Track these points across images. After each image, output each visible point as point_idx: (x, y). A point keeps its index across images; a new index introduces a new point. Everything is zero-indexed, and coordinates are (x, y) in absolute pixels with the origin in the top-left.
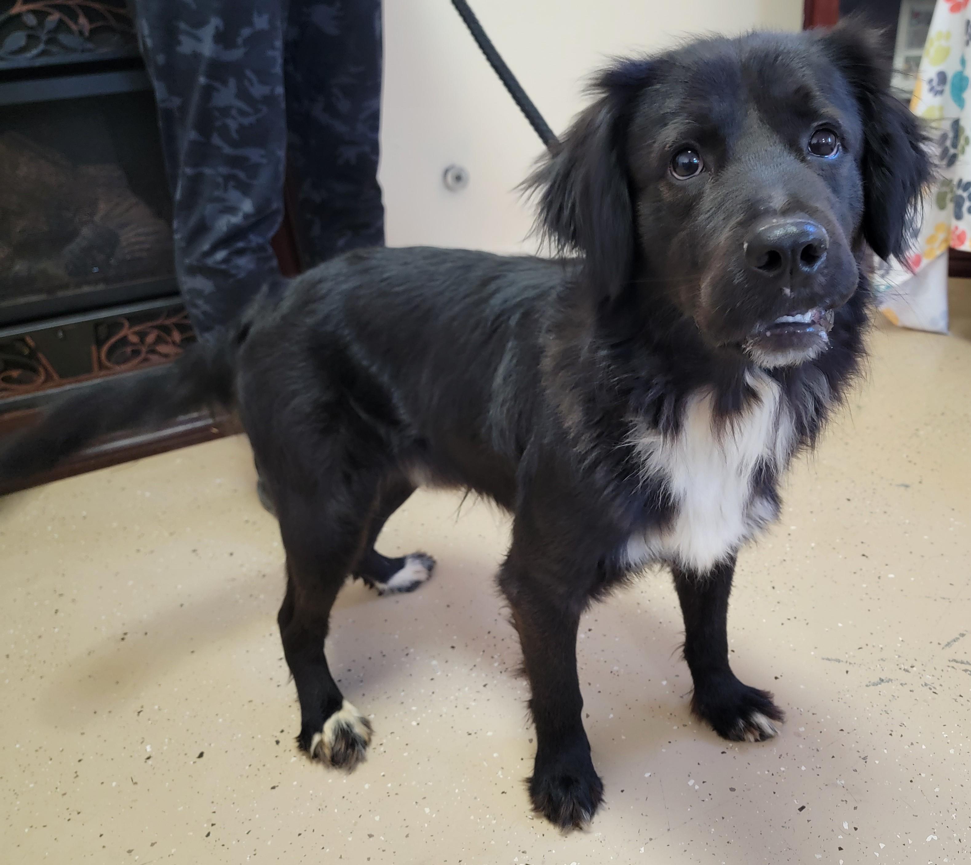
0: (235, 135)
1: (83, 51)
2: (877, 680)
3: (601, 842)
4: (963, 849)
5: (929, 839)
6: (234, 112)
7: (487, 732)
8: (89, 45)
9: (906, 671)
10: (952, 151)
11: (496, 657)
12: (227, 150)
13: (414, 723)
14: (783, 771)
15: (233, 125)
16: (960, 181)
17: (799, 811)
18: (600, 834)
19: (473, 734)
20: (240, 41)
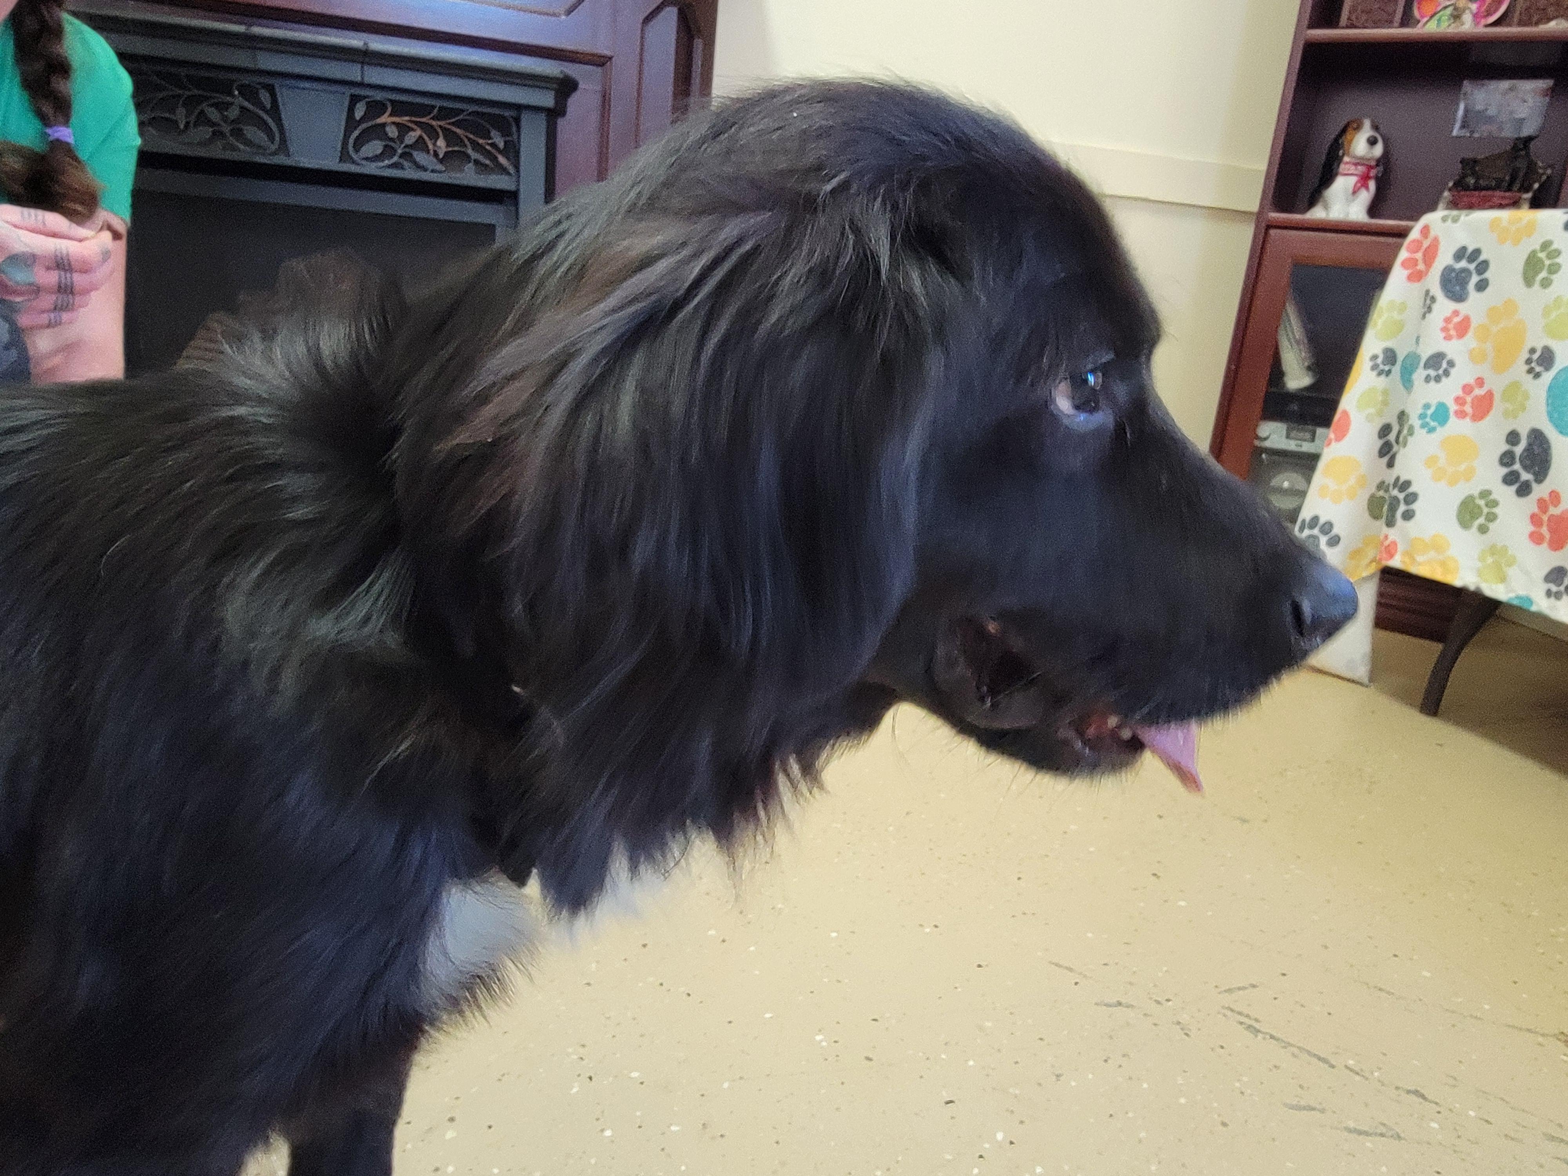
1: (433, 171)
2: (1115, 1001)
8: (440, 167)
9: (1158, 1002)
16: (1398, 479)
17: (944, 1104)
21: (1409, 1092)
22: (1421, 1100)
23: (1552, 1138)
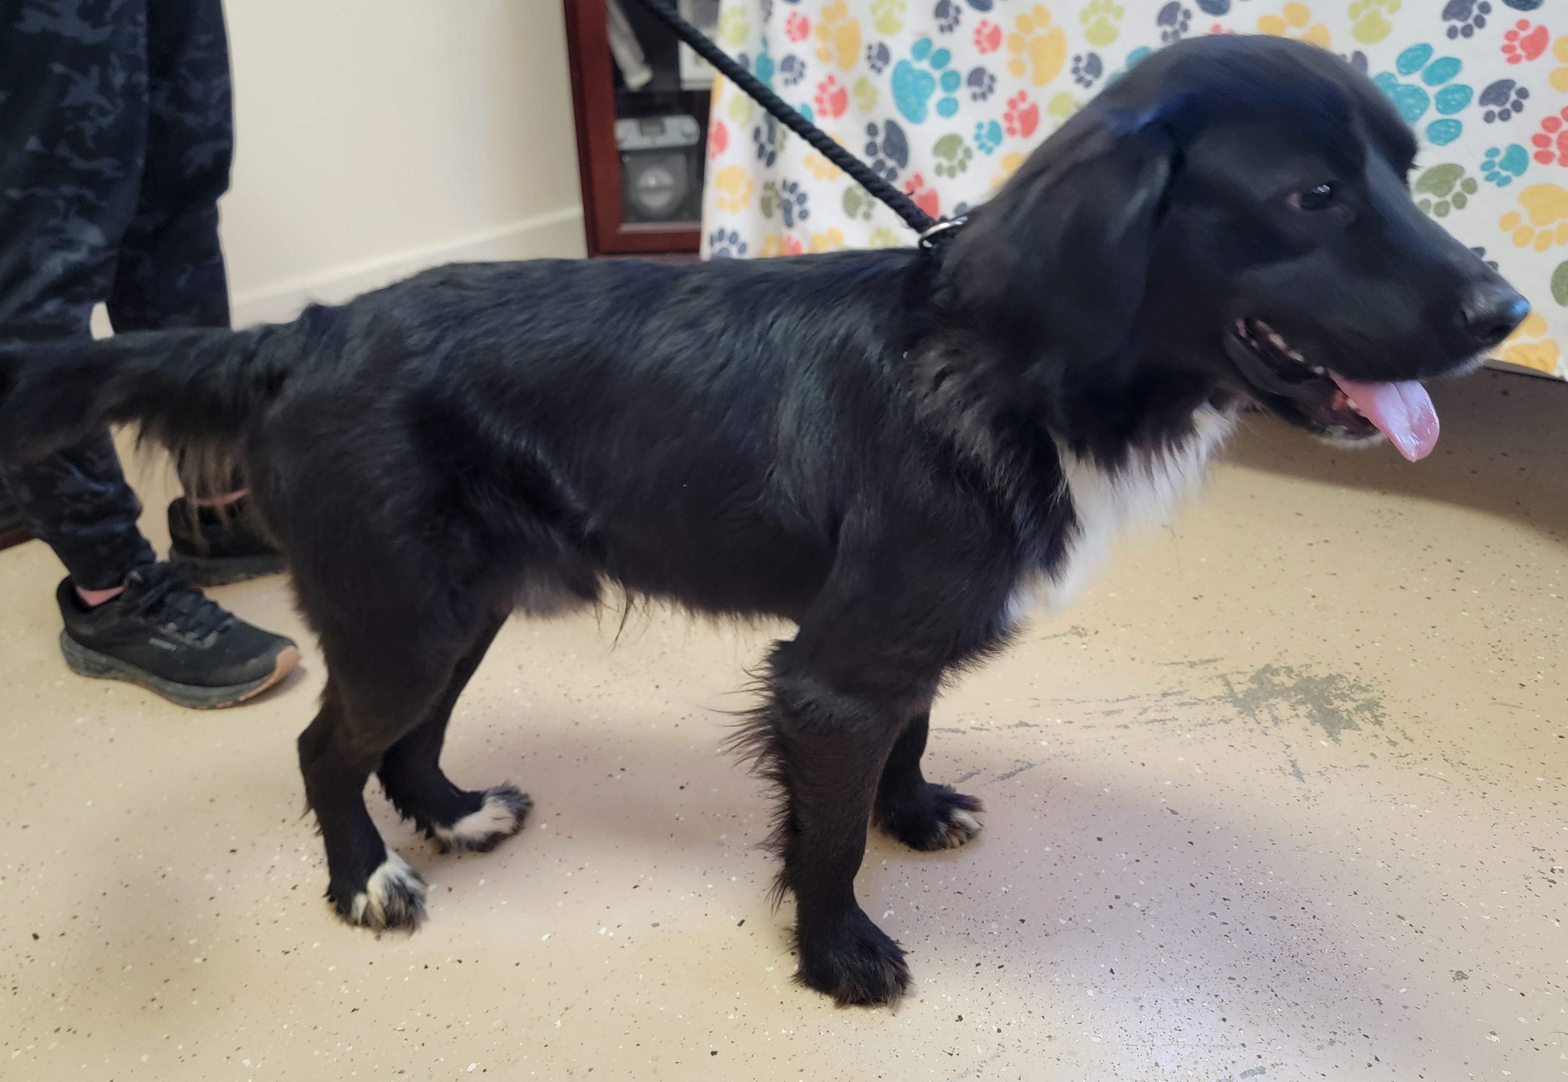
0: (91, 144)
3: (503, 1030)
4: (922, 916)
5: (885, 916)
6: (92, 112)
7: (312, 944)
10: (769, 148)
11: (301, 848)
12: (79, 164)
13: (198, 960)
14: (712, 889)
15: (89, 128)
16: (785, 183)
17: (738, 927)
18: (499, 1021)
19: (292, 950)
20: (108, 16)
21: (1017, 726)
22: (1027, 728)
23: (1108, 713)
